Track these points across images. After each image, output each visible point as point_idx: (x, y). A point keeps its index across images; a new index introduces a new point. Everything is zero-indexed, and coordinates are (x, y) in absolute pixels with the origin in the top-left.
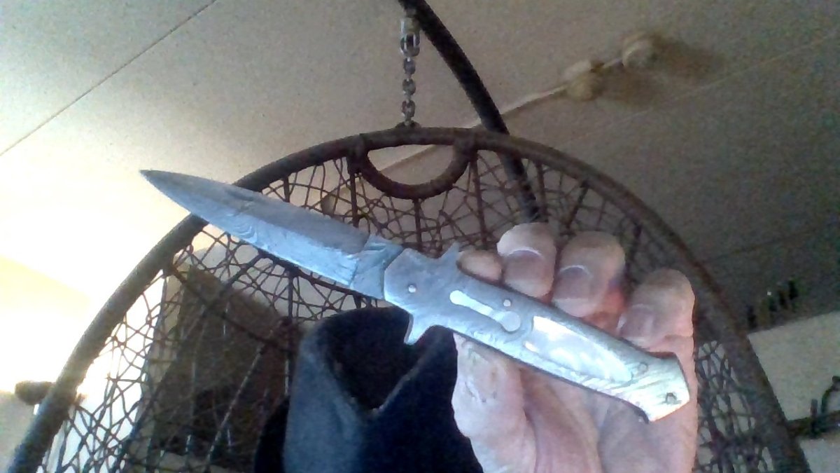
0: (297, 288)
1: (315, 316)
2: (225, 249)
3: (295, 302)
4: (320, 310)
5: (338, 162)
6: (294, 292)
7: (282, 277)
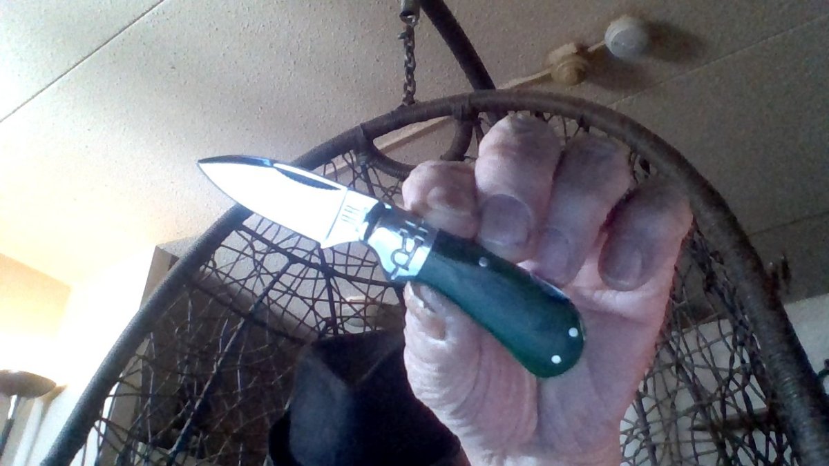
0: (336, 288)
1: (358, 313)
2: (250, 260)
3: (336, 302)
4: (363, 306)
5: (347, 155)
6: (334, 293)
7: (316, 279)
